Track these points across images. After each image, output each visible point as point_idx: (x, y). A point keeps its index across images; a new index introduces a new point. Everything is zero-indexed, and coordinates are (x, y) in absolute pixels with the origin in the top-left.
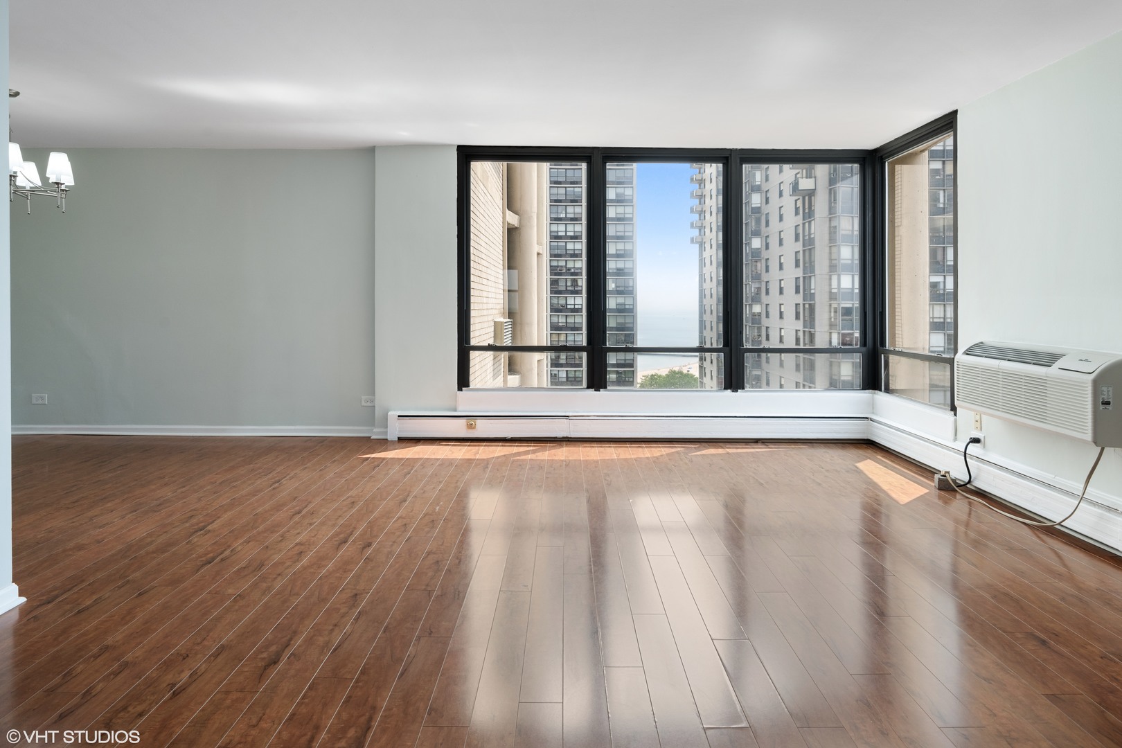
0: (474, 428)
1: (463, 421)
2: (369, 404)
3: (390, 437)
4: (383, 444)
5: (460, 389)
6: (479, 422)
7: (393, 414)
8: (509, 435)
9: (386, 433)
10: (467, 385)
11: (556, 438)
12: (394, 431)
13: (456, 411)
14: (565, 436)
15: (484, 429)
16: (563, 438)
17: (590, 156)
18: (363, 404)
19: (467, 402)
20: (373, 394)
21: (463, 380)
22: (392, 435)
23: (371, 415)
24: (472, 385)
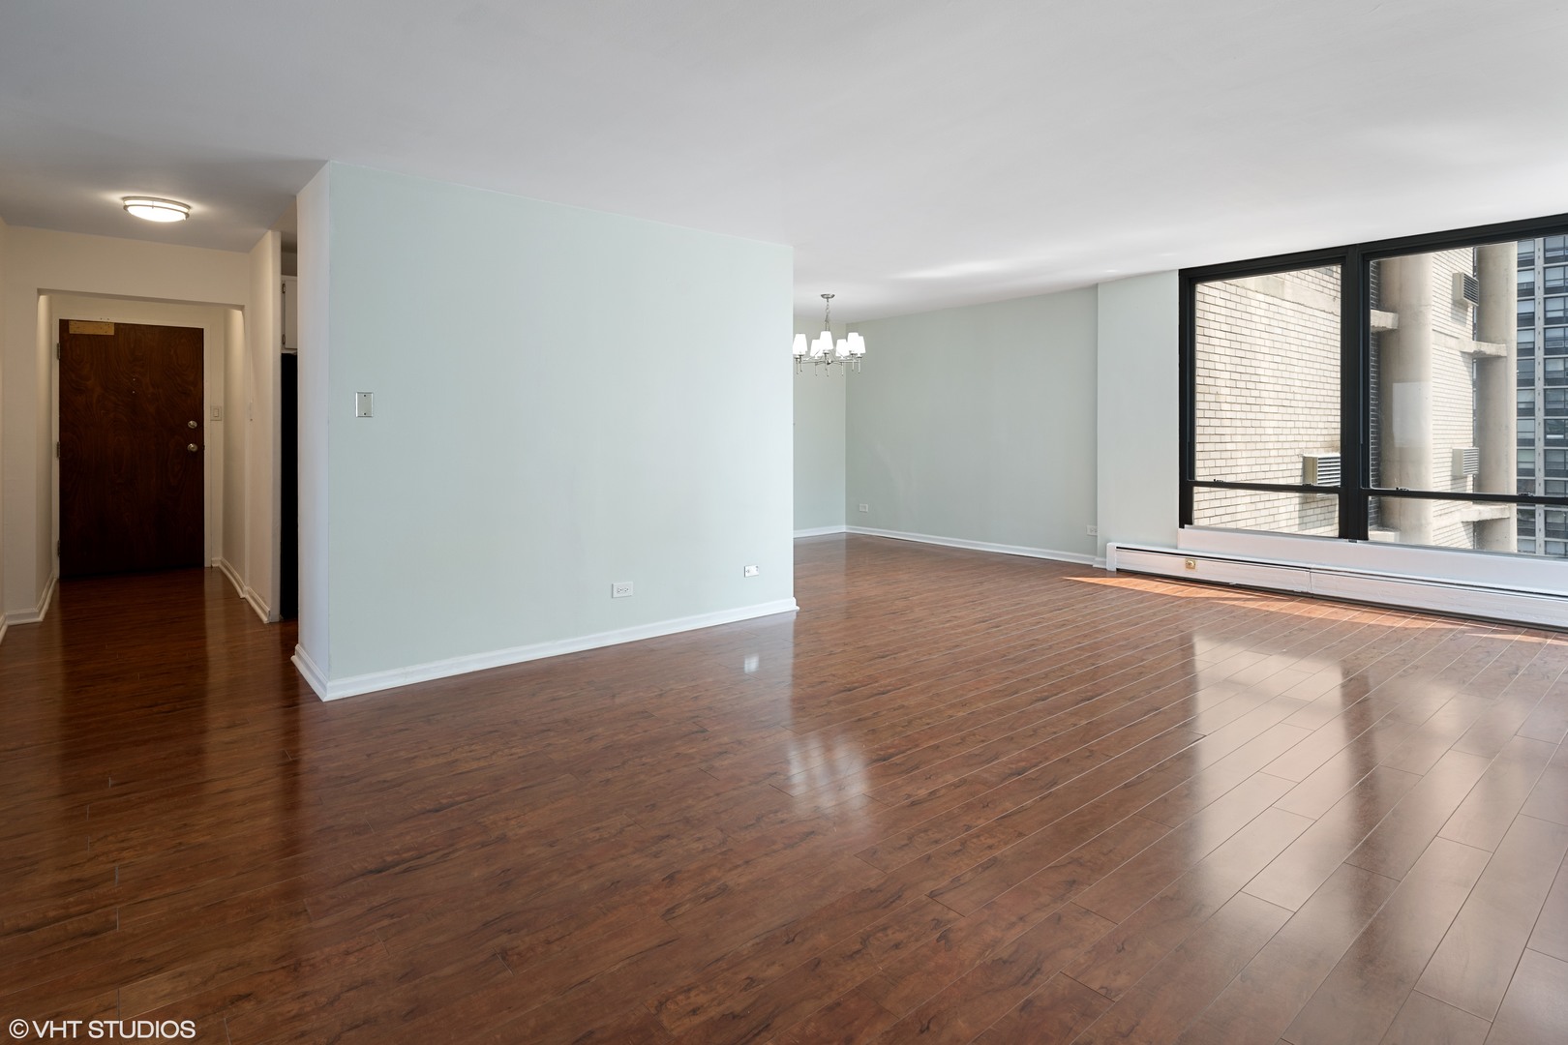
0: (1194, 568)
1: (1182, 559)
2: (1093, 534)
3: (1108, 568)
4: (1103, 572)
5: (1182, 526)
6: (1199, 562)
7: (1112, 545)
8: (1234, 581)
9: (1105, 563)
10: (1191, 523)
11: (1293, 591)
12: (1114, 561)
13: (1176, 548)
14: (1305, 590)
15: (1203, 570)
16: (1302, 593)
17: (1344, 257)
18: (1089, 533)
19: (1187, 539)
20: (1096, 525)
21: (1186, 517)
22: (1112, 566)
23: (1094, 546)
24: (1196, 522)
